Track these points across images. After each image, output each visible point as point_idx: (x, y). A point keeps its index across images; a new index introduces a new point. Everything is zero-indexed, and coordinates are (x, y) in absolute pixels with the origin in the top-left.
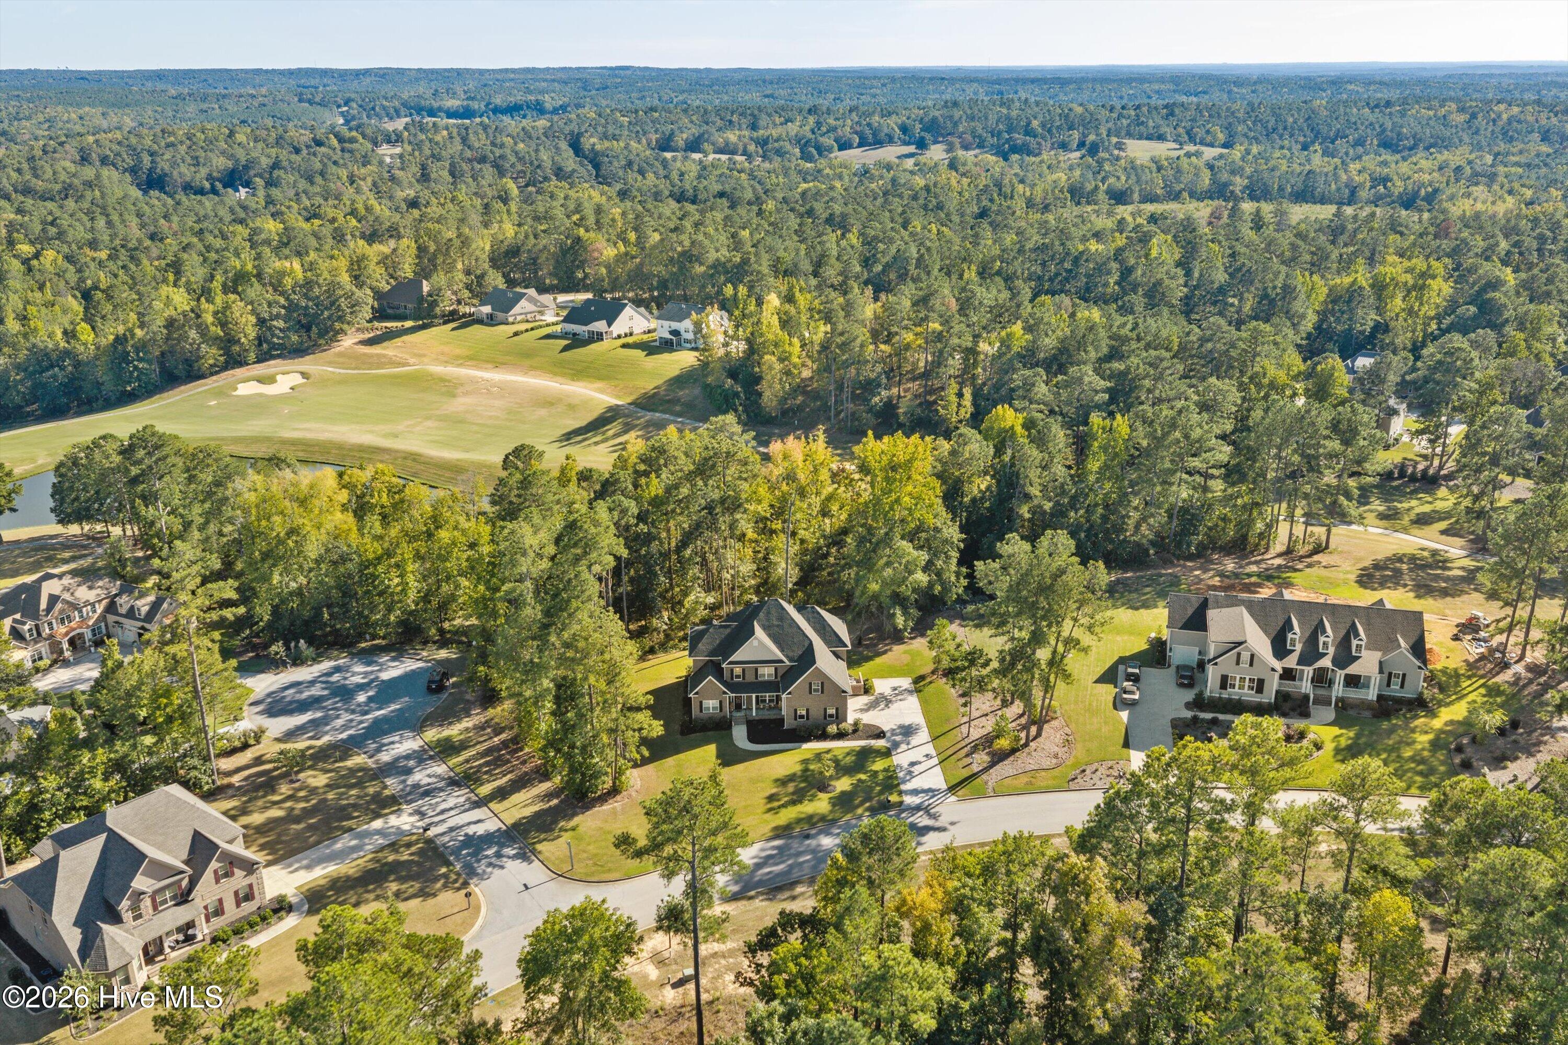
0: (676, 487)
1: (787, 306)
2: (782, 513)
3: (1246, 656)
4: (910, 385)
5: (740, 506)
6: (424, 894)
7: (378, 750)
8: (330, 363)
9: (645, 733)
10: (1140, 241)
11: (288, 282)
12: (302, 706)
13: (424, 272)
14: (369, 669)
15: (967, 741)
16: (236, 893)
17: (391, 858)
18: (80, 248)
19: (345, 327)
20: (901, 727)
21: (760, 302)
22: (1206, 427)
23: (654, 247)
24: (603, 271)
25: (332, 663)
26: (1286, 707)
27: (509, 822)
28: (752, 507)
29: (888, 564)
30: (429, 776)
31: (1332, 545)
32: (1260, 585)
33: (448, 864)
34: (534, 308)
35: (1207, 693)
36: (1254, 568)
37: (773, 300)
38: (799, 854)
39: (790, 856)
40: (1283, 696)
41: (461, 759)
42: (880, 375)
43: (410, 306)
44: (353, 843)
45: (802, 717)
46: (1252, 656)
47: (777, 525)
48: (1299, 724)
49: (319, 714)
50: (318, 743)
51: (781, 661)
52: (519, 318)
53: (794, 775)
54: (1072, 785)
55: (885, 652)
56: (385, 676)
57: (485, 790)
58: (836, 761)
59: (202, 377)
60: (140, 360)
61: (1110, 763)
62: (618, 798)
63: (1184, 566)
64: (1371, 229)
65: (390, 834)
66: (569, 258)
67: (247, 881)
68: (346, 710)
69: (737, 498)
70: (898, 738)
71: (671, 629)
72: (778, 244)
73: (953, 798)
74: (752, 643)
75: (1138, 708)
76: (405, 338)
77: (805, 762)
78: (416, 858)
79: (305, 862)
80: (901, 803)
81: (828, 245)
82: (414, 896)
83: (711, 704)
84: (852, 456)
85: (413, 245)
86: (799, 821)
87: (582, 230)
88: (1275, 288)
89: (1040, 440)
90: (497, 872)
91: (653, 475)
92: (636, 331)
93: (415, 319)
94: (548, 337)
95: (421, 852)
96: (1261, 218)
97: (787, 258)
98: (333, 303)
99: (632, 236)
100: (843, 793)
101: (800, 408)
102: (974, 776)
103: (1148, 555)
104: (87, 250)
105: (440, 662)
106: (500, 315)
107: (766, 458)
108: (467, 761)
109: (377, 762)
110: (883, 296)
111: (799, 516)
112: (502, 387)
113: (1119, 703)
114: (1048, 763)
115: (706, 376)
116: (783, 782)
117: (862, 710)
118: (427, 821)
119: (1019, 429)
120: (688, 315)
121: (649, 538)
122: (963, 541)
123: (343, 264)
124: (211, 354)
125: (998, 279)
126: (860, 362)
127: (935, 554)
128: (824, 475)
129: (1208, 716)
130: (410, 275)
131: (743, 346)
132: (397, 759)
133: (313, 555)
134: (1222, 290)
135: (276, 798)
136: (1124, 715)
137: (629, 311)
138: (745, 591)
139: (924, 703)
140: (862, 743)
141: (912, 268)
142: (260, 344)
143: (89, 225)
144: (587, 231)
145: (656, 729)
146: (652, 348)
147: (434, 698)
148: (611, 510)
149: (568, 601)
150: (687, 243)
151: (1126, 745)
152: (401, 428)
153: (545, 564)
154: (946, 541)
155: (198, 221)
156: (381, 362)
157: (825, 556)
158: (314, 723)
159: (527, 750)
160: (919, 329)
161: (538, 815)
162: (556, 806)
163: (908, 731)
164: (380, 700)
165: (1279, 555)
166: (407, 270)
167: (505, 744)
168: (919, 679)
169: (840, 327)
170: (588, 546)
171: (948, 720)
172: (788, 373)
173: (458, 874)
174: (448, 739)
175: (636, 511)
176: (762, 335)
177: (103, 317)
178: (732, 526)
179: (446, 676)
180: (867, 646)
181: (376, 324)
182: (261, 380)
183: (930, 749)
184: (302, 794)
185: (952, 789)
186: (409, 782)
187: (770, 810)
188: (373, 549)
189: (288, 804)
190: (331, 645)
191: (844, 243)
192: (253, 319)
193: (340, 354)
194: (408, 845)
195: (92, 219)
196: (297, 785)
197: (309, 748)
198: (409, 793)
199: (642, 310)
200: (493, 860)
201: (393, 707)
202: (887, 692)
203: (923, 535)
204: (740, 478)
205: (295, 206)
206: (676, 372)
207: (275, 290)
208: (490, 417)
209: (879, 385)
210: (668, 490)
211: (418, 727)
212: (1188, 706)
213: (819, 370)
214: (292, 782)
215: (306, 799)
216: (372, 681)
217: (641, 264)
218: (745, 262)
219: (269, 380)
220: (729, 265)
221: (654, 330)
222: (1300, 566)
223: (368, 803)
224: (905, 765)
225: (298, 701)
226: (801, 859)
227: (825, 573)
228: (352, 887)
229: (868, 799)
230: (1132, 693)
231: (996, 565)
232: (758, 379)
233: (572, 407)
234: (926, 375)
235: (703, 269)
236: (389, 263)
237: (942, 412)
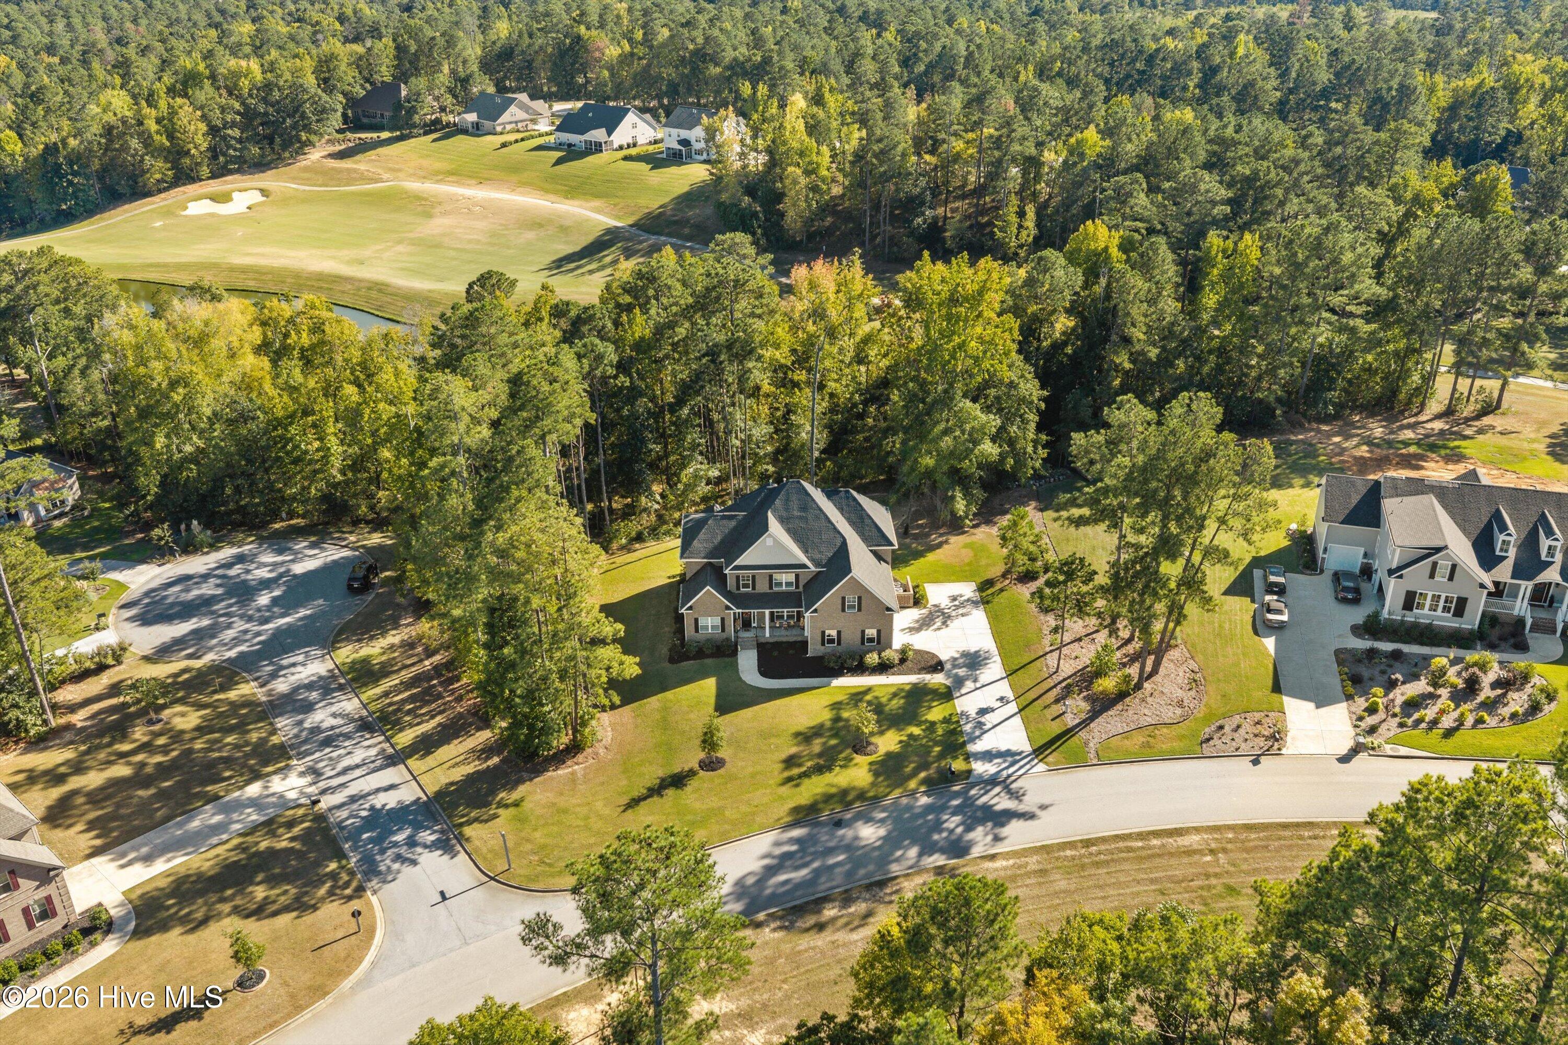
0: (671, 325)
1: (815, 109)
2: (807, 359)
3: (1444, 565)
4: (958, 204)
5: (751, 352)
6: (301, 906)
7: (274, 676)
8: (294, 179)
9: (614, 672)
10: (1224, 37)
11: (245, 83)
12: (186, 610)
13: (402, 76)
14: (280, 559)
15: (1056, 678)
16: (26, 911)
17: (263, 845)
18: (36, 54)
19: (313, 138)
20: (965, 654)
21: (782, 106)
22: (1360, 250)
23: (663, 45)
24: (606, 73)
25: (235, 551)
26: (1495, 634)
27: (431, 789)
28: (768, 353)
29: (946, 432)
30: (334, 715)
31: (1505, 405)
32: (1422, 458)
33: (340, 855)
34: (525, 116)
35: (1385, 614)
36: (1408, 434)
37: (798, 101)
38: (830, 851)
39: (816, 855)
40: (1490, 620)
41: (378, 690)
42: (924, 190)
43: (387, 114)
44: (217, 819)
45: (831, 641)
46: (1454, 567)
47: (800, 376)
48: (1520, 663)
49: (206, 622)
50: (197, 664)
51: (804, 566)
52: (508, 127)
53: (821, 726)
54: (1207, 750)
55: (939, 546)
56: (299, 569)
57: (405, 738)
58: (878, 708)
59: (148, 194)
60: (75, 174)
61: (1258, 716)
62: (580, 758)
63: (1319, 431)
64: (1482, 29)
65: (268, 806)
66: (568, 60)
67: (42, 893)
68: (242, 617)
69: (748, 341)
70: (962, 672)
71: (665, 507)
72: (806, 42)
73: (1041, 767)
74: (765, 542)
75: (1287, 633)
76: (380, 150)
77: (836, 706)
78: (296, 845)
79: (145, 850)
80: (969, 772)
81: (862, 42)
82: (286, 909)
83: (710, 623)
84: (894, 287)
85: (391, 43)
86: (828, 798)
87: (583, 29)
88: (1390, 89)
89: (1145, 266)
90: (407, 870)
91: (637, 311)
92: (640, 141)
93: (391, 130)
94: (540, 148)
95: (305, 837)
96: (1351, 18)
97: (816, 56)
98: (296, 110)
99: (639, 35)
100: (889, 755)
101: (829, 231)
102: (1068, 733)
103: (1274, 416)
104: (44, 55)
105: (369, 550)
106: (487, 124)
107: (787, 290)
108: (386, 694)
109: (269, 693)
110: (928, 97)
111: (828, 363)
112: (487, 208)
113: (1260, 626)
114: (1171, 713)
115: (720, 192)
116: (805, 737)
117: (911, 629)
118: (322, 785)
119: (1114, 252)
120: (698, 122)
121: (633, 394)
122: (1045, 400)
123: (308, 64)
124: (158, 169)
125: (1059, 81)
126: (901, 174)
127: (1008, 419)
128: (860, 311)
129: (1386, 646)
130: (388, 79)
131: (763, 158)
132: (296, 690)
133: (208, 412)
134: (1326, 94)
135: (126, 747)
136: (1270, 643)
137: (631, 118)
138: (758, 460)
139: (995, 621)
140: (913, 678)
141: (959, 67)
142: (215, 157)
143: (47, 28)
144: (588, 28)
145: (631, 667)
146: (656, 161)
147: (357, 600)
148: (579, 357)
149: (507, 490)
150: (700, 40)
151: (1277, 688)
152: (367, 253)
153: (485, 432)
154: (1022, 400)
155: (170, 25)
156: (352, 177)
157: (861, 416)
158: (198, 635)
159: (465, 680)
160: (971, 136)
161: (471, 779)
162: (496, 767)
163: (974, 661)
164: (284, 604)
165: (1438, 417)
166: (385, 73)
167: (437, 668)
168: (985, 585)
169: (878, 132)
170: (542, 410)
171: (1028, 646)
172: (815, 189)
173: (352, 873)
174: (366, 661)
175: (615, 358)
176: (784, 143)
177: (34, 125)
178: (742, 378)
179: (372, 570)
180: (916, 537)
181: (349, 135)
182: (214, 198)
183: (1004, 689)
184: (161, 741)
185: (1040, 751)
186: (307, 725)
187: (789, 779)
188: (281, 404)
189: (139, 758)
190: (237, 526)
191: (879, 42)
192: (203, 127)
193: (306, 169)
194: (290, 824)
195: (51, 22)
196: (157, 727)
197: (184, 671)
198: (305, 742)
199: (648, 116)
200: (403, 850)
201: (303, 612)
202: (945, 603)
203: (992, 392)
204: (753, 315)
205: (280, 11)
206: (686, 189)
207: (230, 94)
208: (470, 241)
209: (923, 203)
210: (659, 331)
211: (330, 643)
212: (1357, 630)
213: (851, 185)
214: (151, 722)
215: (165, 750)
216: (281, 576)
217: (649, 65)
218: (767, 61)
219: (223, 198)
220: (748, 65)
221: (661, 141)
222: (1468, 432)
223: (247, 756)
224: (973, 713)
225: (181, 603)
226: (831, 861)
227: (860, 437)
228: (202, 893)
229: (924, 766)
230: (1279, 612)
231: (1099, 438)
232: (780, 197)
233: (564, 230)
234: (980, 191)
235: (718, 70)
236: (363, 65)
237: (999, 234)
